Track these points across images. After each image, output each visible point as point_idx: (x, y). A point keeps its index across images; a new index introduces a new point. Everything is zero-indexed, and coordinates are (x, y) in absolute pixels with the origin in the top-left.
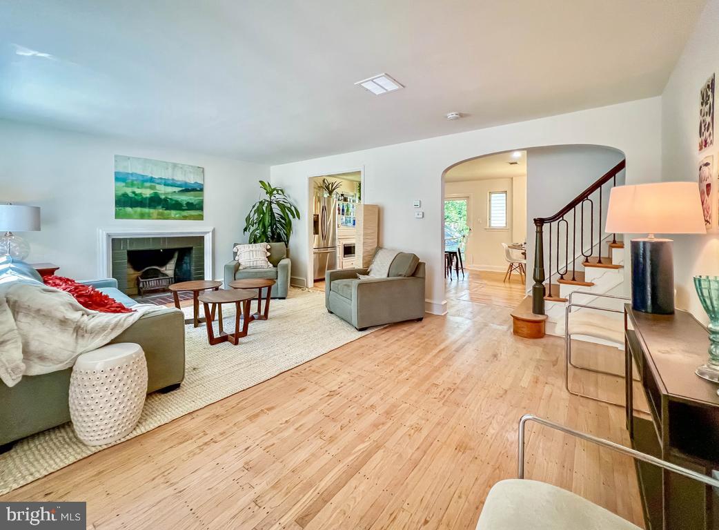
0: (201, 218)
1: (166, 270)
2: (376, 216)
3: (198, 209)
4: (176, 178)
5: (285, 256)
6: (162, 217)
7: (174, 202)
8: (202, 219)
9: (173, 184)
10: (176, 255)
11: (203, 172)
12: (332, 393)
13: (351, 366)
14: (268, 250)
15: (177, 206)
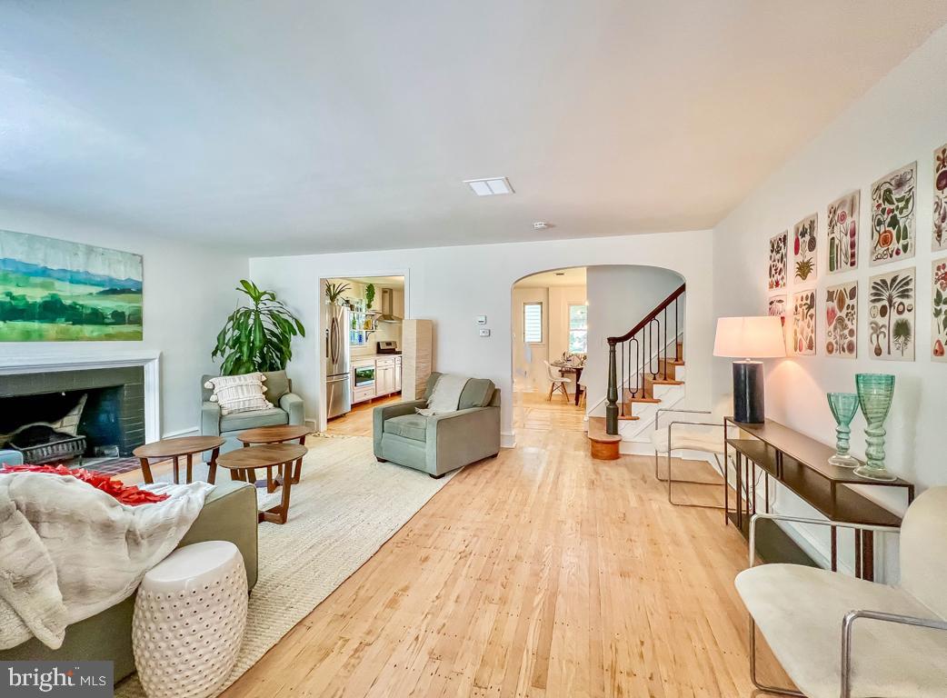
0: (138, 336)
1: (61, 426)
2: (429, 333)
3: (131, 323)
4: (92, 271)
5: (288, 390)
6: (64, 337)
7: (89, 311)
8: (142, 340)
9: (88, 280)
10: (84, 400)
11: (141, 262)
12: (463, 555)
13: (459, 520)
14: (263, 383)
15: (96, 318)
